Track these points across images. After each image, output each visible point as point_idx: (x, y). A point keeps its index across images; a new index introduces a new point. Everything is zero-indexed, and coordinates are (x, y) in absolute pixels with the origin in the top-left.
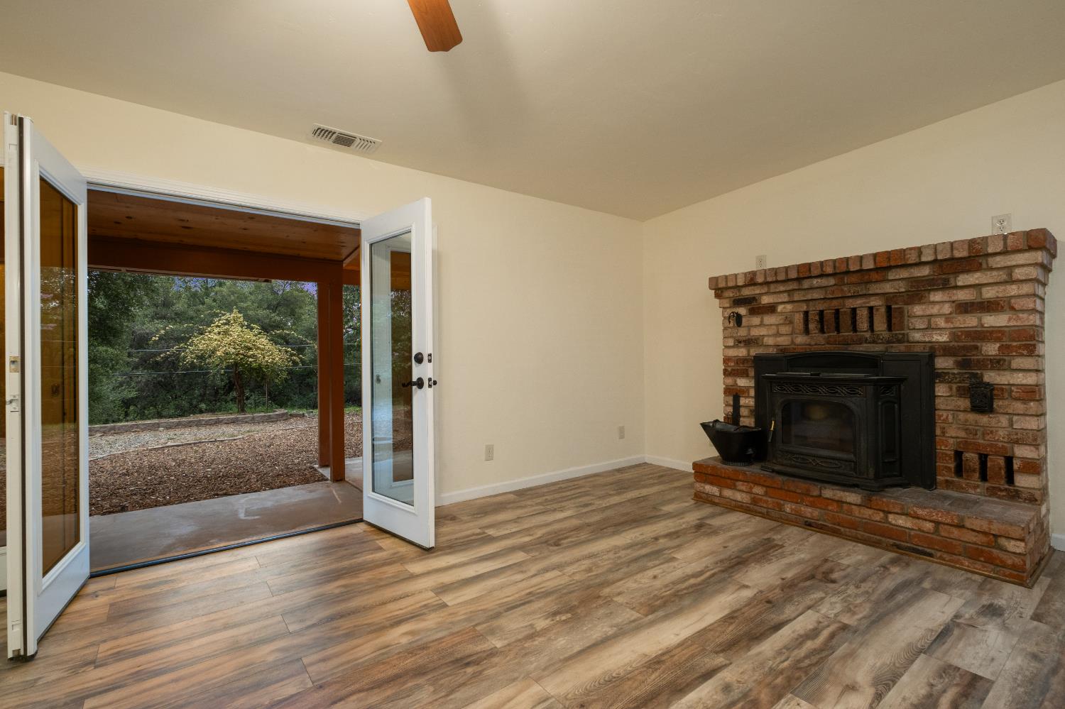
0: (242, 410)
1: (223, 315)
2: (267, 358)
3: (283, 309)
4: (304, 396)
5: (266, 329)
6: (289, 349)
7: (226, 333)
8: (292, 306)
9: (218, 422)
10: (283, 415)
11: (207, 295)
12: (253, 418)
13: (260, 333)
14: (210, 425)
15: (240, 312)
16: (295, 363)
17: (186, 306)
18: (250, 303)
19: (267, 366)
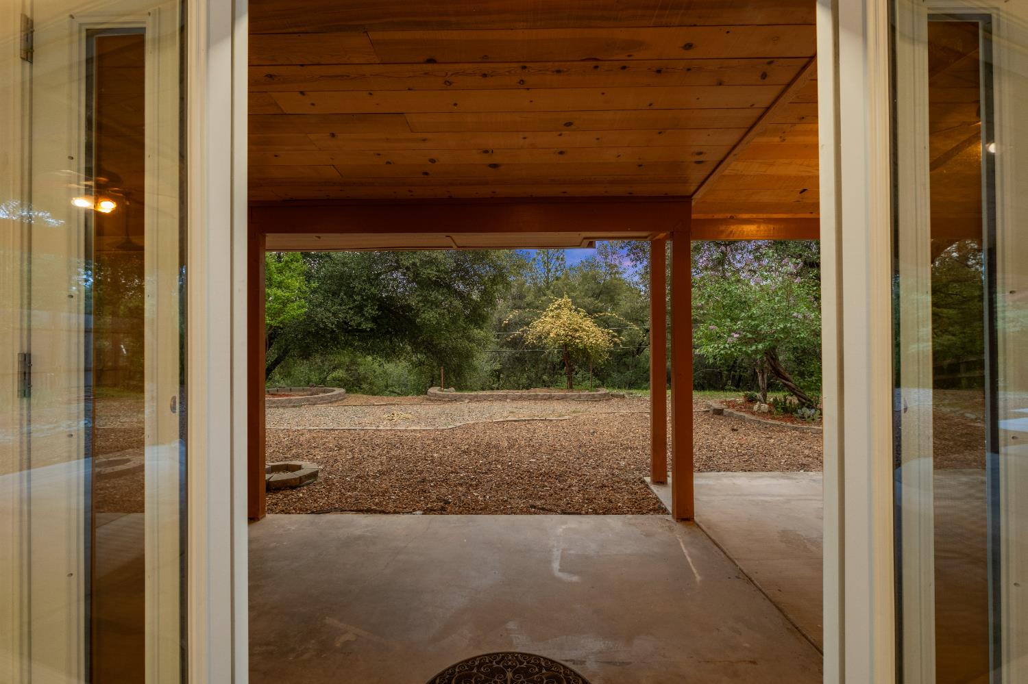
0: (571, 387)
1: (556, 301)
2: (591, 340)
3: (603, 297)
4: (622, 373)
5: (590, 313)
6: (611, 331)
7: (558, 316)
8: (612, 294)
9: (550, 398)
10: (605, 395)
11: (548, 288)
12: (580, 396)
13: (585, 316)
14: (545, 399)
15: (569, 298)
16: (615, 344)
17: (533, 298)
18: (578, 292)
19: (592, 348)
